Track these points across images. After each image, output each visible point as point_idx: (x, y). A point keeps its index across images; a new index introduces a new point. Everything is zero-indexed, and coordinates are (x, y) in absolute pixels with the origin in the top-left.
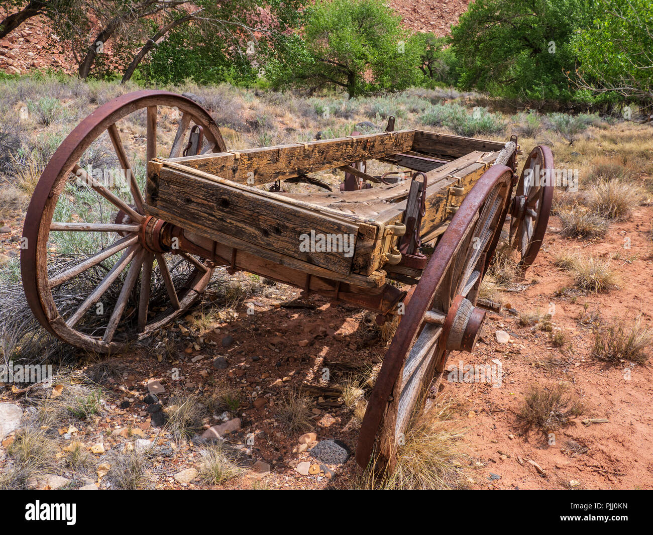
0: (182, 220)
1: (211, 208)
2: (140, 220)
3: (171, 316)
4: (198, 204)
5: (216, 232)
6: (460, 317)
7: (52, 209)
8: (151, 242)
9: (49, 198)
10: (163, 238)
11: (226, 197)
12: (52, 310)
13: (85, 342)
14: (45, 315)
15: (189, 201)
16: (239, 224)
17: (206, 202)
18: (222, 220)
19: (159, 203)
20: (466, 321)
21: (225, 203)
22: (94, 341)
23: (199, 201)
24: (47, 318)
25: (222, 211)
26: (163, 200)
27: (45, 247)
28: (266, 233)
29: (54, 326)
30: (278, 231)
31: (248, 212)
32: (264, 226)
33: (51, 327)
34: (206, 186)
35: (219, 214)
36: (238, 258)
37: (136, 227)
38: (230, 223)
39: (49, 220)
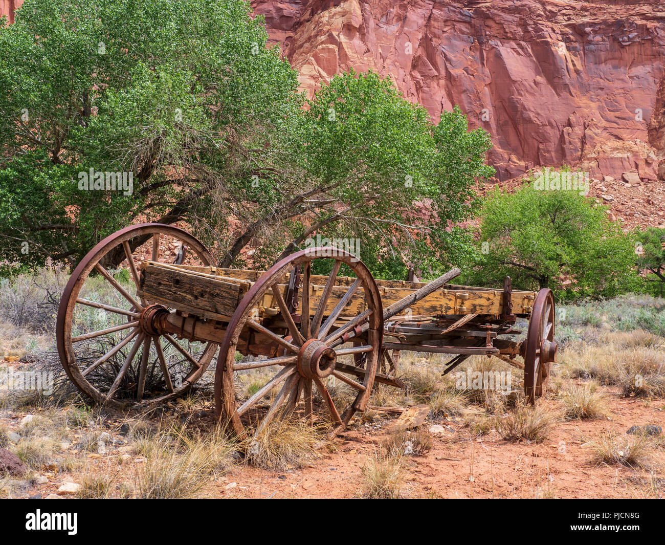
0: (156, 297)
1: (170, 286)
2: (141, 309)
3: (165, 397)
4: (164, 284)
5: (173, 302)
6: (309, 349)
7: (79, 288)
8: (147, 326)
9: (78, 280)
10: (154, 322)
11: (178, 278)
12: (71, 356)
13: (92, 391)
14: (66, 359)
15: (160, 284)
16: (184, 294)
17: (168, 283)
18: (175, 293)
19: (145, 288)
20: (313, 352)
21: (177, 282)
22: (98, 392)
23: (165, 283)
24: (67, 362)
25: (175, 287)
26: (147, 286)
27: (71, 311)
28: (196, 297)
29: (72, 369)
30: (202, 295)
31: (188, 286)
32: (196, 293)
33: (69, 370)
34: (169, 273)
35: (174, 289)
36: (195, 330)
37: (138, 315)
38: (179, 294)
39: (77, 294)
